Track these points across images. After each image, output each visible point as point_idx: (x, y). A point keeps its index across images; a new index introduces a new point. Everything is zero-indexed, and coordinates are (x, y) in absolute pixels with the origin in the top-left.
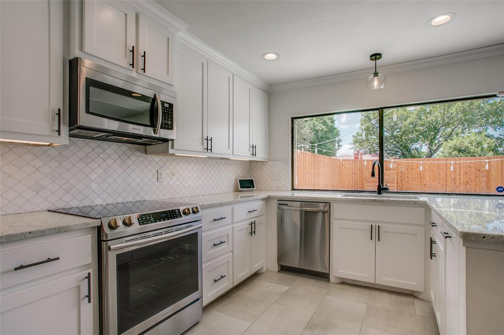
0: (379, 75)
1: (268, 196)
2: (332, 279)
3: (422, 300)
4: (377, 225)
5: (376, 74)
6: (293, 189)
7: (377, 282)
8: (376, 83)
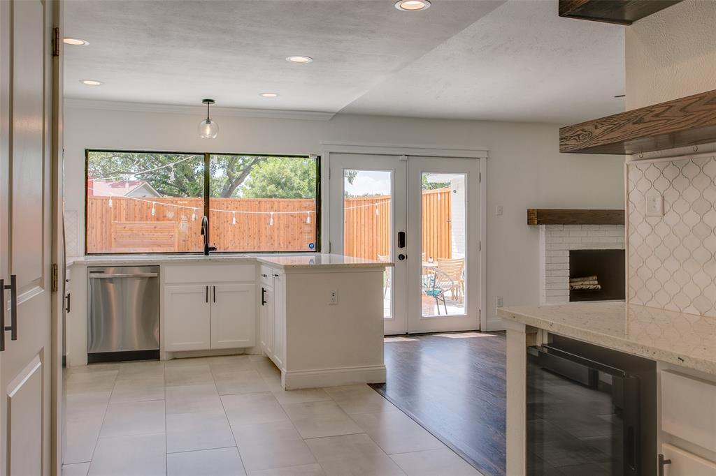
0: (211, 122)
1: (74, 262)
2: (163, 356)
3: (254, 355)
4: (213, 286)
5: (208, 121)
6: (86, 254)
7: (213, 347)
8: (208, 130)
